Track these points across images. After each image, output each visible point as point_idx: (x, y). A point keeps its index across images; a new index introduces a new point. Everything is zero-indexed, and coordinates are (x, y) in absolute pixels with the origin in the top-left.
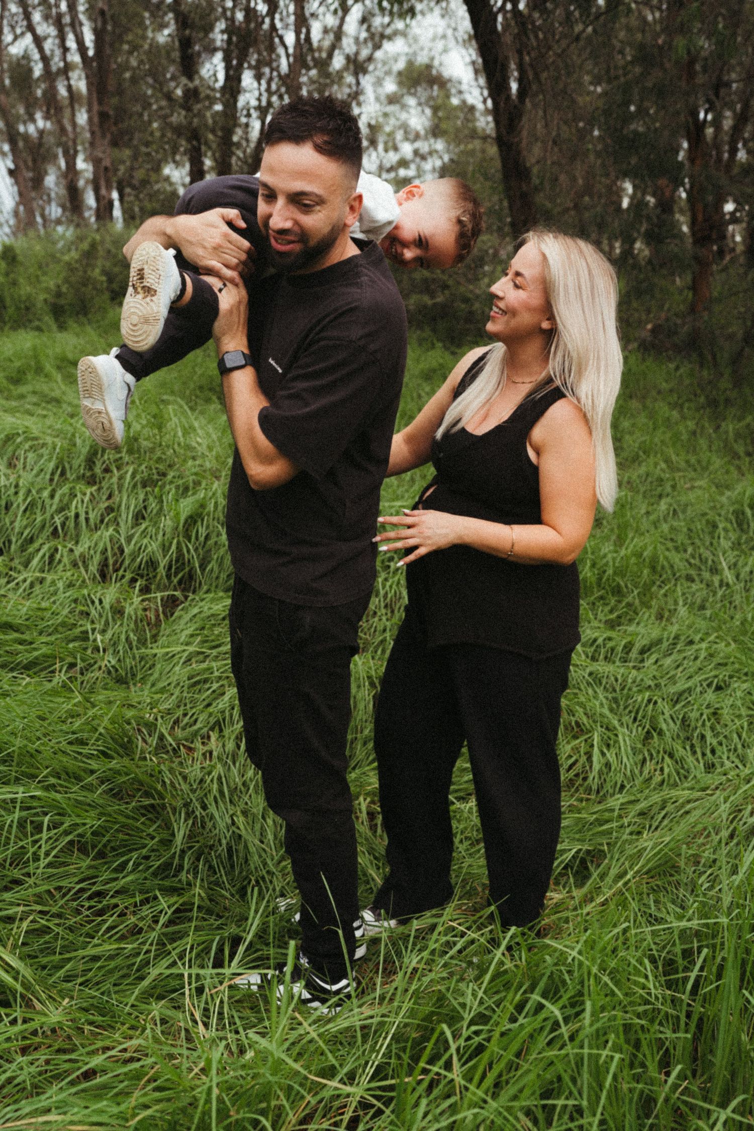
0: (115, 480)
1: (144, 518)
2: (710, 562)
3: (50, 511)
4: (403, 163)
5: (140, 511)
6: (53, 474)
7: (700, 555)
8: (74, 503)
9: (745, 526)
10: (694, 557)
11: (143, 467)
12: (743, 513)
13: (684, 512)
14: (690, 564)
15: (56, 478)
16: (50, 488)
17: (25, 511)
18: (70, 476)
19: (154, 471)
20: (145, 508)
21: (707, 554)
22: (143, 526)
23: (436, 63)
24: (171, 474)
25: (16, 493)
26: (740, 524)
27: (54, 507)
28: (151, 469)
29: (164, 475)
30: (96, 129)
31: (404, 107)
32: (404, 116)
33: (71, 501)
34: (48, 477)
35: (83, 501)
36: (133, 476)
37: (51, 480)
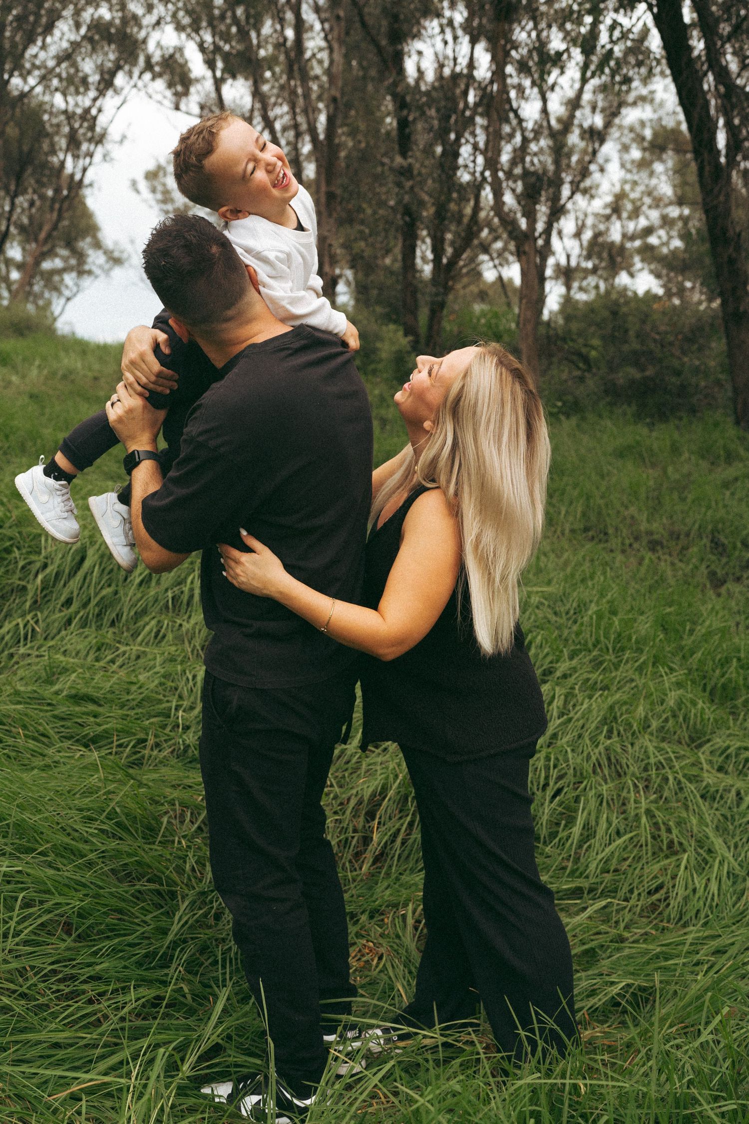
30: (323, 209)
31: (652, 174)
32: (652, 182)
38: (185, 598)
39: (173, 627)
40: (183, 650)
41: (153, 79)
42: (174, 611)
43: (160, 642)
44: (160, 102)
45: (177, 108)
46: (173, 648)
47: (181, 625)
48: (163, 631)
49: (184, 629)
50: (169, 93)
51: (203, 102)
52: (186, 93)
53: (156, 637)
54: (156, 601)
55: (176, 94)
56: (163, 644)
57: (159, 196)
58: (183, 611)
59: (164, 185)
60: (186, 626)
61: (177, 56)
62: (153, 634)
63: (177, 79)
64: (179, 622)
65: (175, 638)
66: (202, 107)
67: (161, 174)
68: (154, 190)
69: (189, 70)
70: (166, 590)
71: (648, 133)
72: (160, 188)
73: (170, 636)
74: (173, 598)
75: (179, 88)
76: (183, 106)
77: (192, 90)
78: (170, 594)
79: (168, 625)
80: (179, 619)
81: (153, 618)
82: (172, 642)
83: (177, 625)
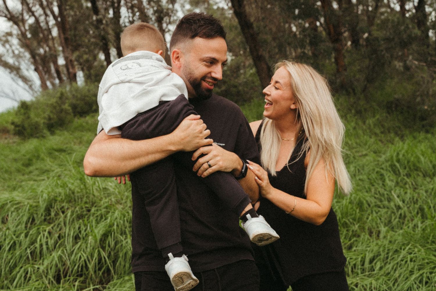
0: (62, 219)
1: (80, 238)
2: (386, 196)
3: (24, 247)
5: (78, 235)
6: (26, 224)
7: (379, 192)
8: (39, 237)
9: (397, 172)
10: (376, 194)
11: (77, 209)
12: (395, 165)
13: (363, 169)
14: (375, 198)
15: (29, 225)
16: (25, 231)
17: (10, 250)
18: (37, 222)
19: (84, 209)
20: (80, 232)
21: (382, 191)
22: (79, 244)
24: (93, 210)
25: (5, 240)
26: (394, 172)
27: (27, 243)
28: (82, 208)
29: (89, 211)
33: (37, 237)
34: (24, 226)
35: (44, 235)
36: (71, 215)
37: (26, 227)
38: (38, 250)
39: (34, 271)
40: (43, 283)
42: (33, 260)
46: (37, 283)
47: (38, 268)
48: (29, 274)
49: (41, 270)
54: (21, 257)
56: (30, 282)
58: (38, 259)
60: (42, 268)
64: (36, 266)
65: (36, 277)
70: (26, 249)
73: (33, 277)
74: (31, 253)
78: (29, 251)
79: (31, 270)
80: (37, 265)
81: (21, 268)
82: (35, 280)
83: (36, 268)
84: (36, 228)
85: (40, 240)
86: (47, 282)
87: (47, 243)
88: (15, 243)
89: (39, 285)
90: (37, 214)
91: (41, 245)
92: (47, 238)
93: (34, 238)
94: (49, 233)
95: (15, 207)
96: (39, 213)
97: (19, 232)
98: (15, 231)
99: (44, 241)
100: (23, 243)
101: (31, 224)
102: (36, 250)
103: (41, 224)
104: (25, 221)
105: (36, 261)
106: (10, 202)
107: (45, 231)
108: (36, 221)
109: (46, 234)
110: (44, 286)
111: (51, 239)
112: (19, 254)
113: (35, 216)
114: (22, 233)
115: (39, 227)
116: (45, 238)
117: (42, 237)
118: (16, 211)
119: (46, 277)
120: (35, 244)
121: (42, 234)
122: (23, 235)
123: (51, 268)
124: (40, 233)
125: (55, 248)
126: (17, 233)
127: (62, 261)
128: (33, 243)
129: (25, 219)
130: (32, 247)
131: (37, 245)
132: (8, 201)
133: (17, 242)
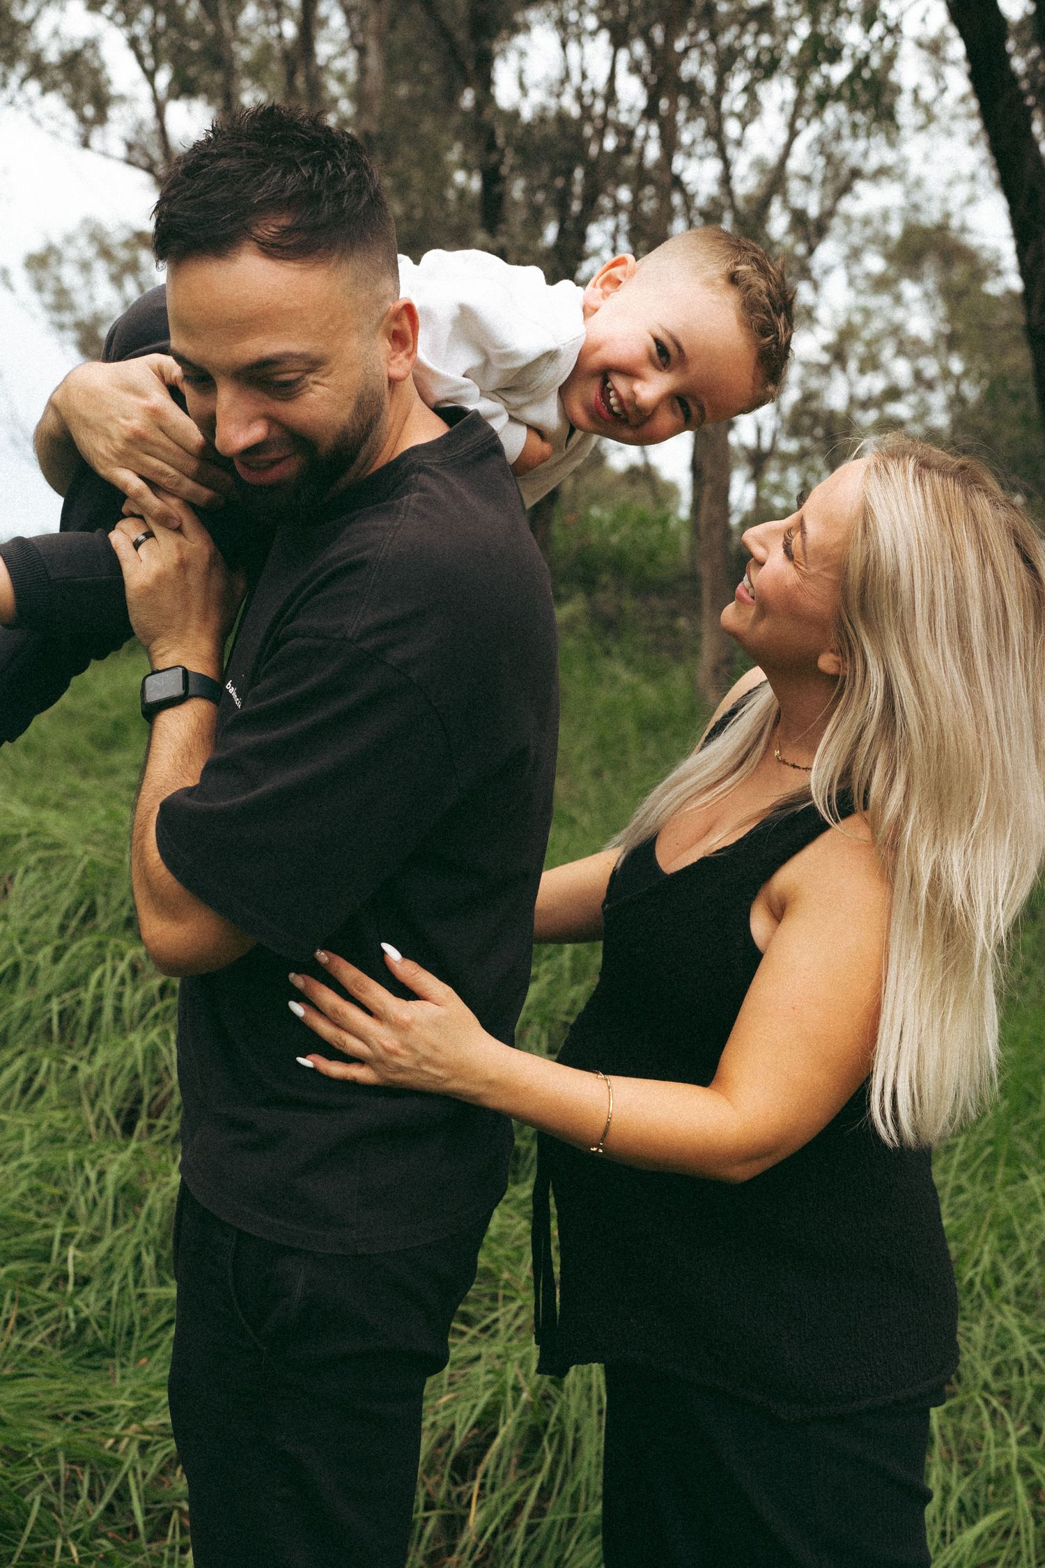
3: (43, 988)
4: (893, 394)
6: (68, 915)
8: (98, 972)
15: (74, 923)
16: (57, 942)
18: (102, 921)
23: (955, 223)
27: (56, 980)
31: (898, 299)
32: (899, 315)
33: (92, 968)
34: (56, 921)
35: (114, 971)
37: (63, 928)
38: (84, 1015)
39: (59, 1071)
40: (79, 1119)
41: (45, 91)
42: (62, 1039)
43: (33, 1101)
44: (55, 134)
45: (86, 144)
46: (59, 1115)
47: (75, 1069)
48: (39, 1080)
49: (81, 1076)
50: (70, 117)
51: (131, 137)
52: (101, 118)
53: (24, 1091)
54: (26, 1018)
55: (82, 119)
56: (40, 1104)
57: (49, 298)
58: (79, 1040)
59: (58, 279)
60: (85, 1070)
61: (88, 54)
62: (18, 1086)
63: (84, 95)
64: (71, 1061)
65: (62, 1094)
66: (130, 147)
67: (52, 260)
68: (39, 287)
69: (109, 82)
70: (48, 998)
71: (895, 229)
72: (50, 284)
73: (53, 1090)
74: (61, 1014)
75: (89, 111)
76: (95, 140)
77: (114, 112)
78: (55, 1006)
79: (49, 1068)
80: (72, 1056)
81: (21, 1053)
82: (55, 1103)
83: (68, 1067)
84: (95, 938)
85: (100, 984)
86: (92, 1119)
87: (120, 996)
88: (16, 967)
89: (65, 1120)
90: (106, 895)
91: (99, 998)
92: (123, 982)
93: (82, 970)
94: (134, 970)
95: (41, 853)
96: (114, 892)
97: (36, 939)
98: (26, 931)
99: (110, 986)
100: (41, 976)
101: (84, 920)
102: (79, 1012)
103: (111, 930)
104: (63, 909)
105: (70, 1047)
106: (29, 835)
107: (122, 958)
108: (100, 916)
109: (123, 967)
110: (79, 1128)
111: (135, 990)
112: (22, 1009)
113: (100, 900)
114: (47, 943)
115: (103, 938)
116: (116, 980)
117: (108, 974)
118: (40, 868)
119: (92, 1104)
120: (81, 989)
121: (108, 964)
122: (48, 951)
123: (113, 1081)
124: (103, 961)
125: (142, 1017)
126: (33, 939)
127: (154, 1070)
128: (75, 983)
129: (66, 899)
130: (67, 996)
131: (87, 996)
132: (24, 831)
133: (24, 966)
